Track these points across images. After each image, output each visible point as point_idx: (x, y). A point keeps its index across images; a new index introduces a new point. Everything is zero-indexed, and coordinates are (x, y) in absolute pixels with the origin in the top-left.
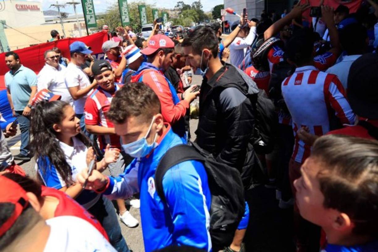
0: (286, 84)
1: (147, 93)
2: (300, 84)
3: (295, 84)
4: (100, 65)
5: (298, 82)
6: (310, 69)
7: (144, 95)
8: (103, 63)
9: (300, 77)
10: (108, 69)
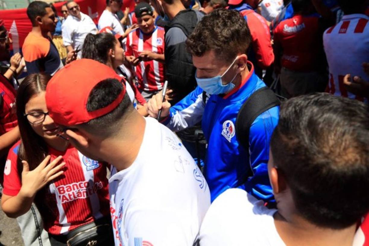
0: (329, 32)
1: (237, 26)
2: (345, 32)
3: (340, 32)
4: (141, 9)
5: (343, 30)
6: (357, 18)
7: (232, 29)
8: (144, 7)
9: (346, 25)
10: (148, 14)
